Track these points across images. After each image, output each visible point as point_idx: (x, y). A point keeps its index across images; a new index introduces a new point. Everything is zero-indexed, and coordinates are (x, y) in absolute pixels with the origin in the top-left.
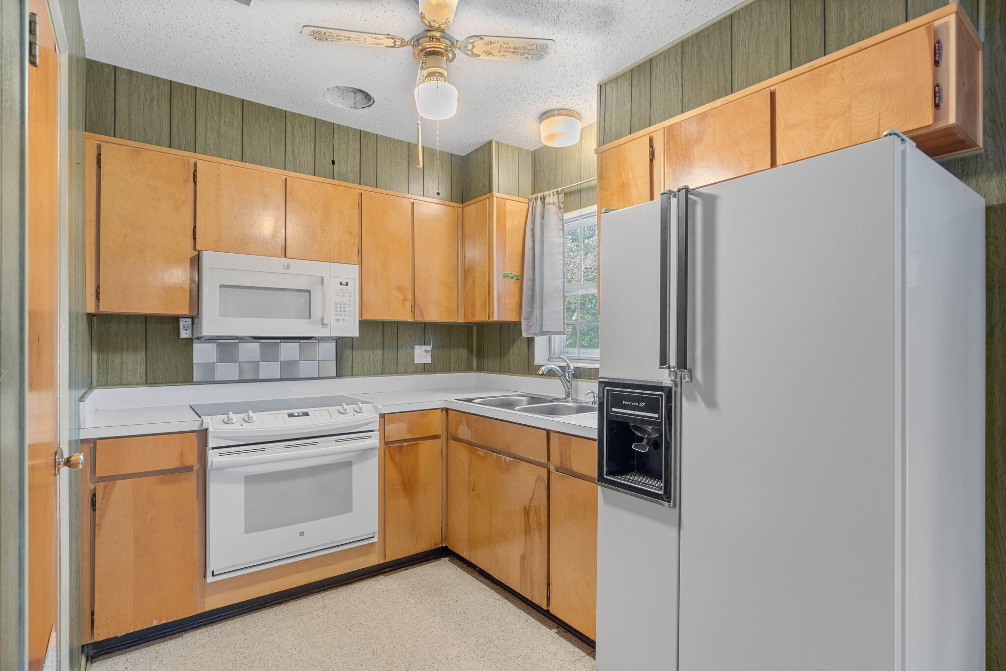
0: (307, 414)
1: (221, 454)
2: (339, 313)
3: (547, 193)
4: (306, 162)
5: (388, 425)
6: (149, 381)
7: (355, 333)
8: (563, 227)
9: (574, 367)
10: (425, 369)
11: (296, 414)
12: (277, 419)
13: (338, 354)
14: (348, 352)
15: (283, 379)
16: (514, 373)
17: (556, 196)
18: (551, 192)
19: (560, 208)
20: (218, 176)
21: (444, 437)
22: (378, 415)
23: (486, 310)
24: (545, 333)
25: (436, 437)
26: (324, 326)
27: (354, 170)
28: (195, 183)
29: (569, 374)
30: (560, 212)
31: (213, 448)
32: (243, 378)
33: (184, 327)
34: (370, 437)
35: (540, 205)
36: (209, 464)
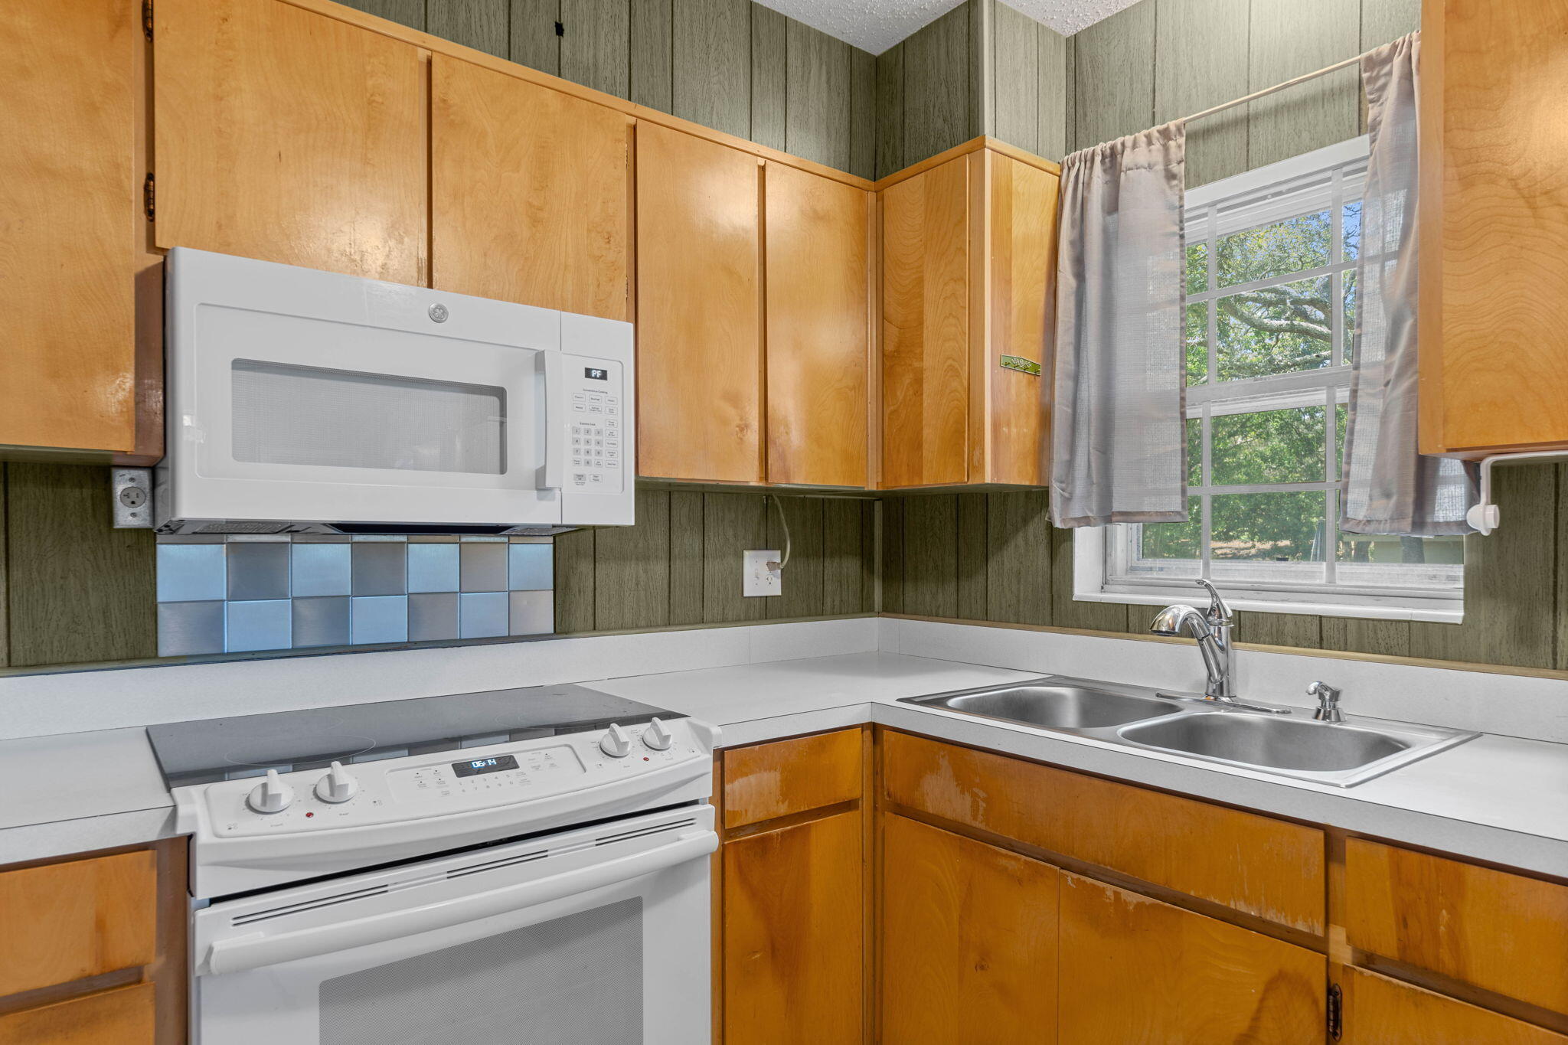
0: (507, 763)
1: (240, 920)
2: (583, 457)
3: (1129, 139)
4: (484, 18)
5: (732, 781)
6: (18, 656)
7: (627, 517)
8: (1182, 229)
9: (1233, 611)
10: (766, 611)
11: (479, 764)
12: (422, 785)
13: (559, 573)
14: (585, 567)
15: (416, 643)
16: (1003, 621)
17: (1157, 146)
18: (1141, 136)
19: (1170, 176)
20: (225, 20)
21: (866, 805)
22: (710, 756)
23: (961, 454)
24: (1119, 518)
25: (848, 805)
26: (543, 493)
27: (614, 60)
28: (149, 33)
29: (1220, 629)
30: (1171, 187)
31: (214, 901)
32: (305, 642)
33: (127, 496)
34: (689, 822)
35: (1100, 175)
36: (199, 959)
